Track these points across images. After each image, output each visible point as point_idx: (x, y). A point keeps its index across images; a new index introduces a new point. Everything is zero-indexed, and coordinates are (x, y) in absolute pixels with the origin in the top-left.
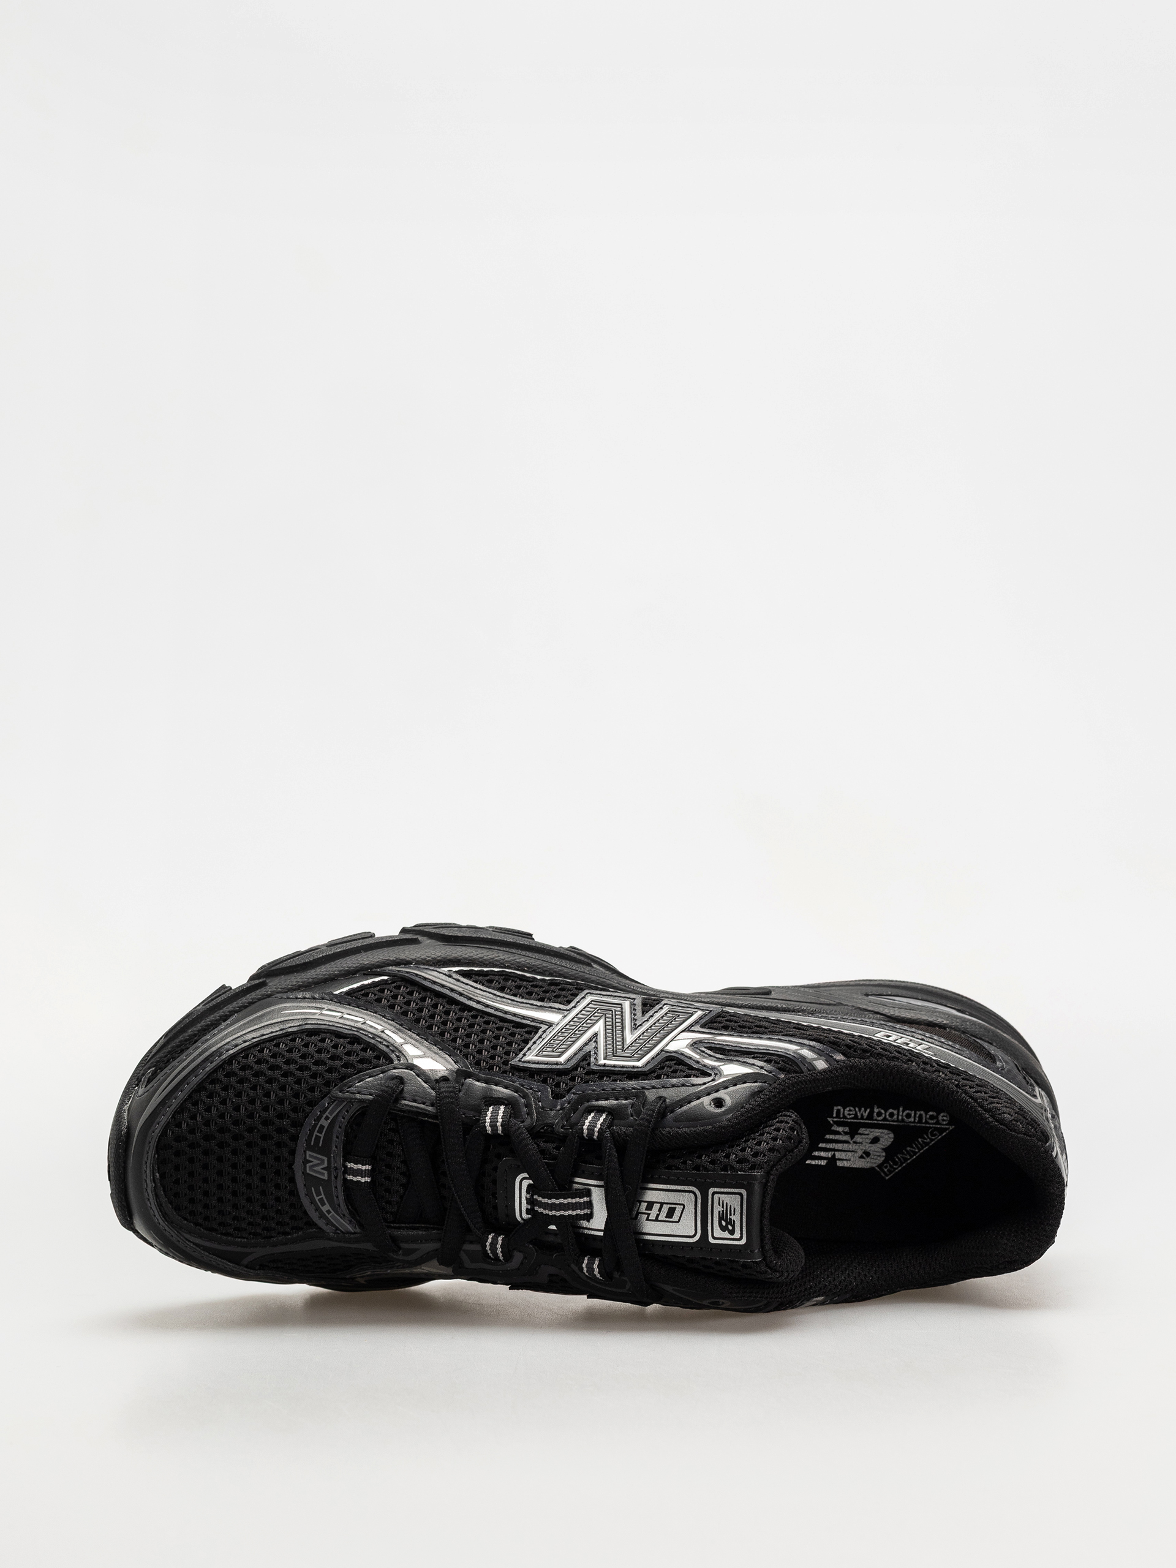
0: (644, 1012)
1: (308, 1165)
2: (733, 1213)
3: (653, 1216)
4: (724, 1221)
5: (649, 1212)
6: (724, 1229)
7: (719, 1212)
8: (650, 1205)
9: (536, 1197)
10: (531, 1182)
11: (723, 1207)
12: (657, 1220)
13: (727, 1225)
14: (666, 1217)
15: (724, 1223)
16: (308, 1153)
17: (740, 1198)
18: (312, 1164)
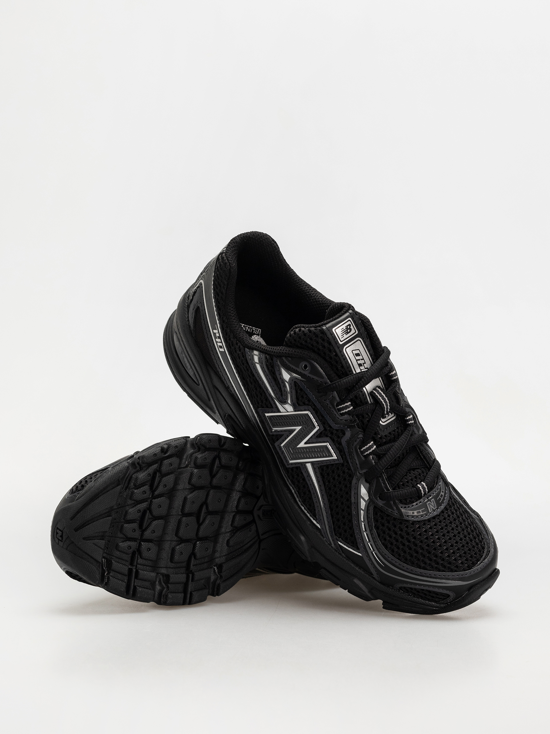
0: (283, 435)
1: (434, 509)
2: (343, 329)
3: (363, 362)
4: (348, 331)
5: (362, 364)
6: (351, 330)
7: (346, 335)
8: (360, 365)
9: (386, 413)
10: (381, 419)
11: (343, 334)
12: (363, 359)
13: (348, 329)
14: (360, 356)
15: (349, 331)
16: (430, 512)
17: (336, 330)
18: (433, 507)
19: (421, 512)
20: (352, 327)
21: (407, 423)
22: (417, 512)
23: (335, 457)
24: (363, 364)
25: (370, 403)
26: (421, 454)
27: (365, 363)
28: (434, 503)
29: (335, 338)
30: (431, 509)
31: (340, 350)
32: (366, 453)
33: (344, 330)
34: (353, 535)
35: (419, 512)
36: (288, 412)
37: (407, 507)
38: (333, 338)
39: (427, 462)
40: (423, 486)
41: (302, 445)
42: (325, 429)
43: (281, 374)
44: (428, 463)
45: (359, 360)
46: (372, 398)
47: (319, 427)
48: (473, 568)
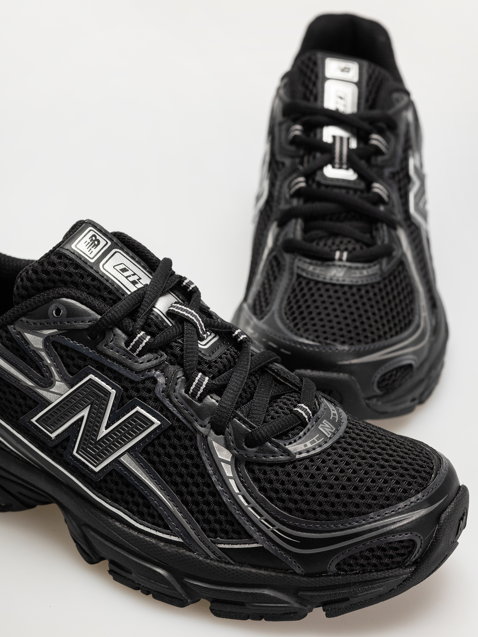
0: (70, 436)
1: (333, 431)
3: (136, 277)
4: (95, 244)
7: (94, 249)
8: (134, 283)
9: (202, 333)
10: (199, 342)
11: (91, 249)
13: (94, 241)
14: (129, 270)
16: (329, 436)
17: (78, 246)
18: (330, 430)
19: (316, 440)
20: (98, 237)
21: (239, 340)
22: (310, 442)
23: (157, 423)
24: (138, 280)
25: (171, 325)
26: (278, 378)
27: (140, 279)
28: (327, 424)
29: (79, 257)
30: (329, 432)
31: (95, 271)
32: (199, 393)
33: (89, 243)
34: (233, 522)
35: (314, 441)
36: (62, 395)
37: (293, 442)
38: (77, 256)
39: (291, 384)
40: (302, 408)
41: (103, 432)
42: (126, 389)
43: (27, 342)
44: (293, 384)
45: (130, 276)
46: (172, 320)
47: (115, 389)
48: (429, 485)
